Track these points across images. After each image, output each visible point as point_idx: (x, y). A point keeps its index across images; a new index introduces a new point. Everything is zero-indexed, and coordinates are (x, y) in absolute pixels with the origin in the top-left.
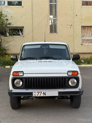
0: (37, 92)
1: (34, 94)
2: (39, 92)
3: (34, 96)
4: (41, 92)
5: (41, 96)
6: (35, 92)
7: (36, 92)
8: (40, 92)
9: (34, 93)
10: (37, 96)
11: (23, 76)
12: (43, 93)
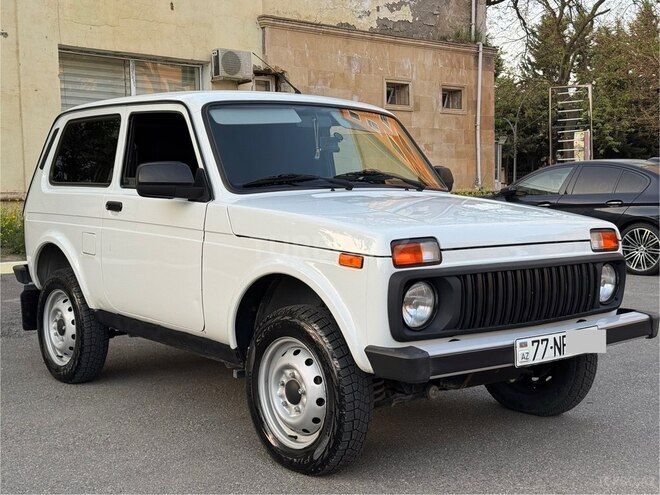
0: (533, 342)
1: (519, 352)
2: (538, 341)
3: (519, 363)
4: (547, 340)
5: (545, 360)
6: (525, 345)
7: (529, 341)
8: (543, 340)
9: (521, 345)
10: (531, 362)
11: (440, 262)
12: (551, 343)
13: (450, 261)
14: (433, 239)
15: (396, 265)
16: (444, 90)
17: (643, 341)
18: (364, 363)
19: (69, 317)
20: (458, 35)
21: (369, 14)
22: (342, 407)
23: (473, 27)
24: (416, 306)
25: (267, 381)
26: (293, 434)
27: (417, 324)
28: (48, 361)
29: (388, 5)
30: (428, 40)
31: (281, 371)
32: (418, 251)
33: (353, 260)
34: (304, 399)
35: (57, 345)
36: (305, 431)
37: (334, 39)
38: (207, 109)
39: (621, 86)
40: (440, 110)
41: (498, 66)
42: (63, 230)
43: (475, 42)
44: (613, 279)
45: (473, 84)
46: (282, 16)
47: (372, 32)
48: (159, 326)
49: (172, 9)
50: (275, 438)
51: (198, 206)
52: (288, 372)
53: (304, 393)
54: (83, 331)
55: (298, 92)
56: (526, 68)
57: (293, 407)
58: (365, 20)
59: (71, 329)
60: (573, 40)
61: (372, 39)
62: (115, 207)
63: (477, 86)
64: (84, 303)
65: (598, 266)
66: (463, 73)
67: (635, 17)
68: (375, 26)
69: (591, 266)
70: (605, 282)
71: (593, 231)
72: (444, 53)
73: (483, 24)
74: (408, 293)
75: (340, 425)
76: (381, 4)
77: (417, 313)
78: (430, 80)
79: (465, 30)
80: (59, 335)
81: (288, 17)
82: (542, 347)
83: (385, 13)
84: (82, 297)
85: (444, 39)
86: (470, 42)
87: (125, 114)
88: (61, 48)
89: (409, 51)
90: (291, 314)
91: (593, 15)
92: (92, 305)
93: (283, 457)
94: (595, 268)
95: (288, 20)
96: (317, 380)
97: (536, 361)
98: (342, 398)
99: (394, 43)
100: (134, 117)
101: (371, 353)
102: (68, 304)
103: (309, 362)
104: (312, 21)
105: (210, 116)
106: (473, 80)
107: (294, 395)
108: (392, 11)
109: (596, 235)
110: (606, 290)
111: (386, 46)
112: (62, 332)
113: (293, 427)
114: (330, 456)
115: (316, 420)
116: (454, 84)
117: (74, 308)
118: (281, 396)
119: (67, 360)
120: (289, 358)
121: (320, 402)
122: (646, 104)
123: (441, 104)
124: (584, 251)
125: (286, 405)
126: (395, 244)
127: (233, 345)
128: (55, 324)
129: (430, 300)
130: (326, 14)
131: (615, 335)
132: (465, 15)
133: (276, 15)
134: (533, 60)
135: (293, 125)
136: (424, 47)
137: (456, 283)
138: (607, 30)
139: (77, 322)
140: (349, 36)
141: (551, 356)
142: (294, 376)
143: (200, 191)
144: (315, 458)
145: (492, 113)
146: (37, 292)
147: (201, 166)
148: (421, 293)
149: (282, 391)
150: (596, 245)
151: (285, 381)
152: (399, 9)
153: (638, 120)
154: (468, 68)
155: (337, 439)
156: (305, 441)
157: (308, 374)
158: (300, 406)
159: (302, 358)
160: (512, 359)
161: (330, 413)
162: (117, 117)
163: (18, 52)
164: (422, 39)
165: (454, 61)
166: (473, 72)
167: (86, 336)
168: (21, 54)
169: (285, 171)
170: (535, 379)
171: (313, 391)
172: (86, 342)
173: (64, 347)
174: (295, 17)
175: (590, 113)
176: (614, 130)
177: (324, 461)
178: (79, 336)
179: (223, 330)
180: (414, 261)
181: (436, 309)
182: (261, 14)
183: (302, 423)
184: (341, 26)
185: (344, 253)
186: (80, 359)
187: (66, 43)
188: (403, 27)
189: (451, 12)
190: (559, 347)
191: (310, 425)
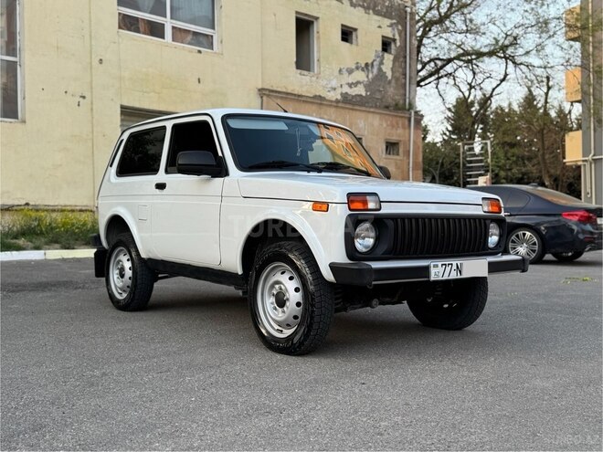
0: (442, 265)
1: (433, 271)
2: (445, 264)
3: (433, 278)
4: (452, 265)
5: (450, 278)
6: (437, 266)
7: (440, 265)
8: (449, 264)
9: (434, 267)
10: (441, 278)
11: (379, 210)
12: (454, 267)
13: (387, 209)
14: (375, 194)
15: (350, 210)
16: (387, 143)
17: (517, 273)
18: (328, 275)
19: (128, 265)
20: (397, 105)
21: (335, 89)
22: (313, 306)
23: (407, 100)
24: (364, 238)
25: (262, 295)
26: (280, 329)
27: (364, 250)
28: (111, 296)
29: (348, 84)
30: (376, 107)
31: (272, 287)
32: (365, 203)
33: (321, 206)
34: (288, 304)
35: (118, 285)
36: (288, 325)
37: (310, 105)
38: (225, 118)
39: (512, 145)
40: (384, 156)
41: (425, 131)
42: (126, 206)
43: (409, 110)
44: (497, 232)
45: (407, 139)
46: (275, 89)
47: (337, 101)
48: (189, 265)
49: (199, 82)
50: (268, 332)
51: (218, 180)
52: (277, 286)
53: (288, 299)
54: (137, 273)
55: (286, 111)
56: (445, 134)
57: (280, 310)
58: (332, 94)
59: (129, 273)
60: (478, 112)
61: (337, 107)
62: (161, 186)
63: (409, 140)
64: (138, 254)
65: (488, 222)
66: (400, 131)
67: (522, 101)
68: (339, 97)
69: (482, 221)
70: (492, 235)
71: (483, 199)
72: (387, 117)
73: (414, 98)
74: (358, 230)
75: (312, 318)
76: (343, 83)
77: (365, 243)
78: (377, 135)
79: (401, 102)
80: (120, 278)
81: (279, 89)
82: (448, 269)
83: (346, 89)
84: (137, 251)
85: (387, 107)
86: (404, 110)
87: (169, 125)
88: (122, 107)
89: (363, 115)
90: (279, 246)
91: (491, 96)
92: (143, 255)
93: (271, 344)
94: (485, 223)
95: (279, 92)
96: (297, 290)
97: (444, 278)
98: (313, 299)
99: (352, 109)
100: (175, 127)
101: (333, 267)
102: (127, 257)
103: (291, 278)
104: (296, 93)
105: (227, 123)
106: (407, 135)
107: (281, 301)
108: (351, 87)
109: (486, 202)
110: (493, 240)
111: (347, 111)
112: (122, 275)
113: (279, 324)
114: (305, 340)
115: (295, 317)
116: (394, 138)
117: (131, 259)
118: (272, 303)
119: (125, 295)
120: (279, 277)
121: (298, 304)
122: (530, 159)
123: (384, 152)
124: (478, 211)
125: (275, 309)
126: (349, 195)
127: (240, 272)
128: (118, 271)
129: (373, 234)
130: (304, 89)
131: (494, 268)
132: (402, 92)
133: (271, 88)
134: (450, 128)
135: (283, 131)
136: (373, 112)
137: (390, 223)
138: (502, 109)
139: (133, 268)
140: (321, 104)
141: (454, 275)
142: (281, 289)
143: (219, 170)
144: (295, 342)
145: (421, 159)
146: (105, 251)
147: (220, 154)
148: (367, 230)
149: (273, 299)
150: (486, 209)
151: (275, 293)
152: (356, 86)
153: (524, 170)
154: (404, 128)
155: (310, 327)
156: (288, 332)
157: (290, 286)
158: (285, 308)
159: (286, 276)
160: (428, 275)
161: (305, 310)
162: (164, 128)
163: (92, 109)
164: (372, 107)
165: (394, 123)
166: (407, 131)
167: (138, 277)
168: (94, 111)
169: (276, 159)
170: (446, 306)
171: (294, 297)
172: (139, 281)
173: (123, 287)
174: (284, 90)
175: (489, 160)
176: (507, 175)
177: (301, 343)
178: (134, 278)
179: (234, 263)
180: (362, 208)
181: (377, 239)
182: (260, 87)
183: (285, 320)
184: (315, 97)
185: (316, 202)
186: (134, 293)
187: (126, 104)
188: (358, 99)
189: (392, 89)
190: (459, 270)
191: (292, 321)
